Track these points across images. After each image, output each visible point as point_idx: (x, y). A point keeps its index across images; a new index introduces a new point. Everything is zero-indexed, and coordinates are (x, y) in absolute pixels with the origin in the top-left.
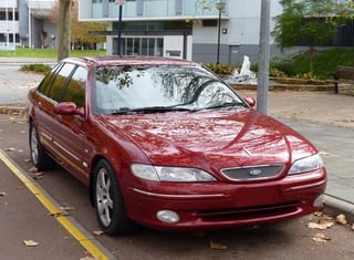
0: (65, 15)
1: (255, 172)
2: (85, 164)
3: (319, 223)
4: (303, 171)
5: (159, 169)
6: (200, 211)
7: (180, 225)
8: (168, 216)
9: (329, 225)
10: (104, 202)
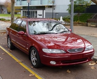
0: (13, 5)
1: (76, 50)
2: (27, 48)
3: (92, 63)
4: (88, 50)
5: (50, 50)
6: (62, 61)
7: (57, 65)
8: (53, 63)
9: (94, 64)
10: (33, 59)
